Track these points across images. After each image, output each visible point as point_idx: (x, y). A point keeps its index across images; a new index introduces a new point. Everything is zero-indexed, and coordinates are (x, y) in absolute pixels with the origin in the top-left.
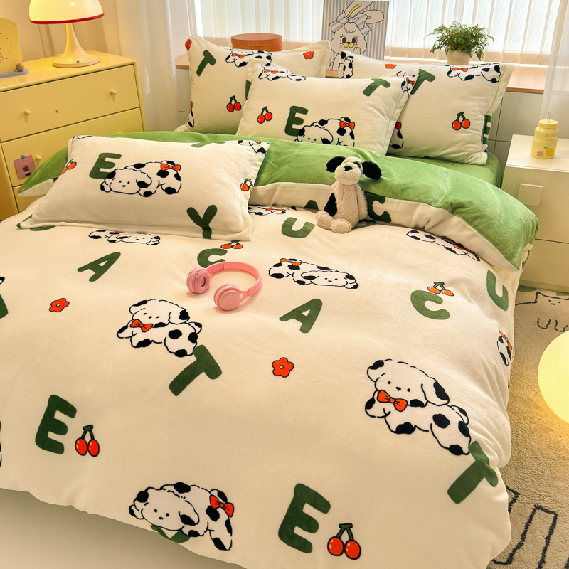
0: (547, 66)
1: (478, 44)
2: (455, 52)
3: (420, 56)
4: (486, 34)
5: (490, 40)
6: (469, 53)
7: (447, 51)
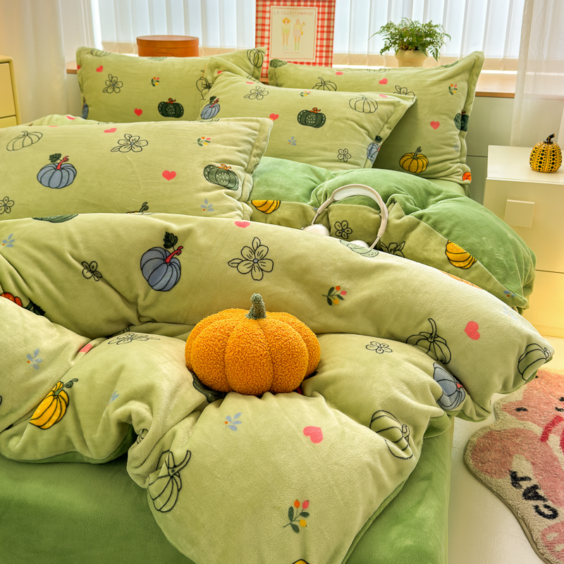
0: (515, 73)
3: (363, 63)
4: (442, 31)
5: (445, 39)
6: (424, 51)
7: (397, 52)
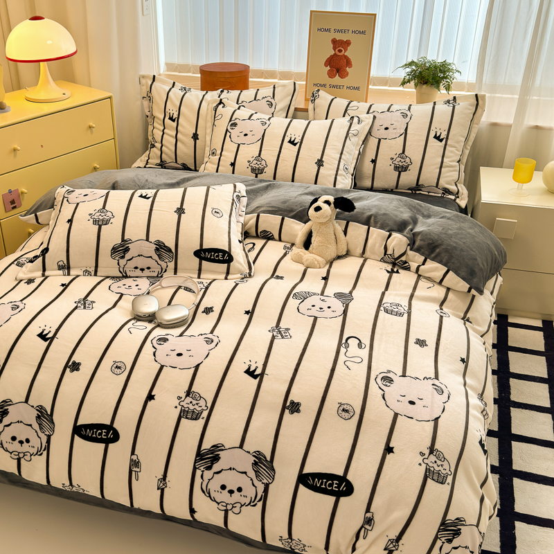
1: (446, 78)
2: (425, 86)
3: (385, 85)
4: (454, 68)
6: (438, 87)
7: (416, 85)
